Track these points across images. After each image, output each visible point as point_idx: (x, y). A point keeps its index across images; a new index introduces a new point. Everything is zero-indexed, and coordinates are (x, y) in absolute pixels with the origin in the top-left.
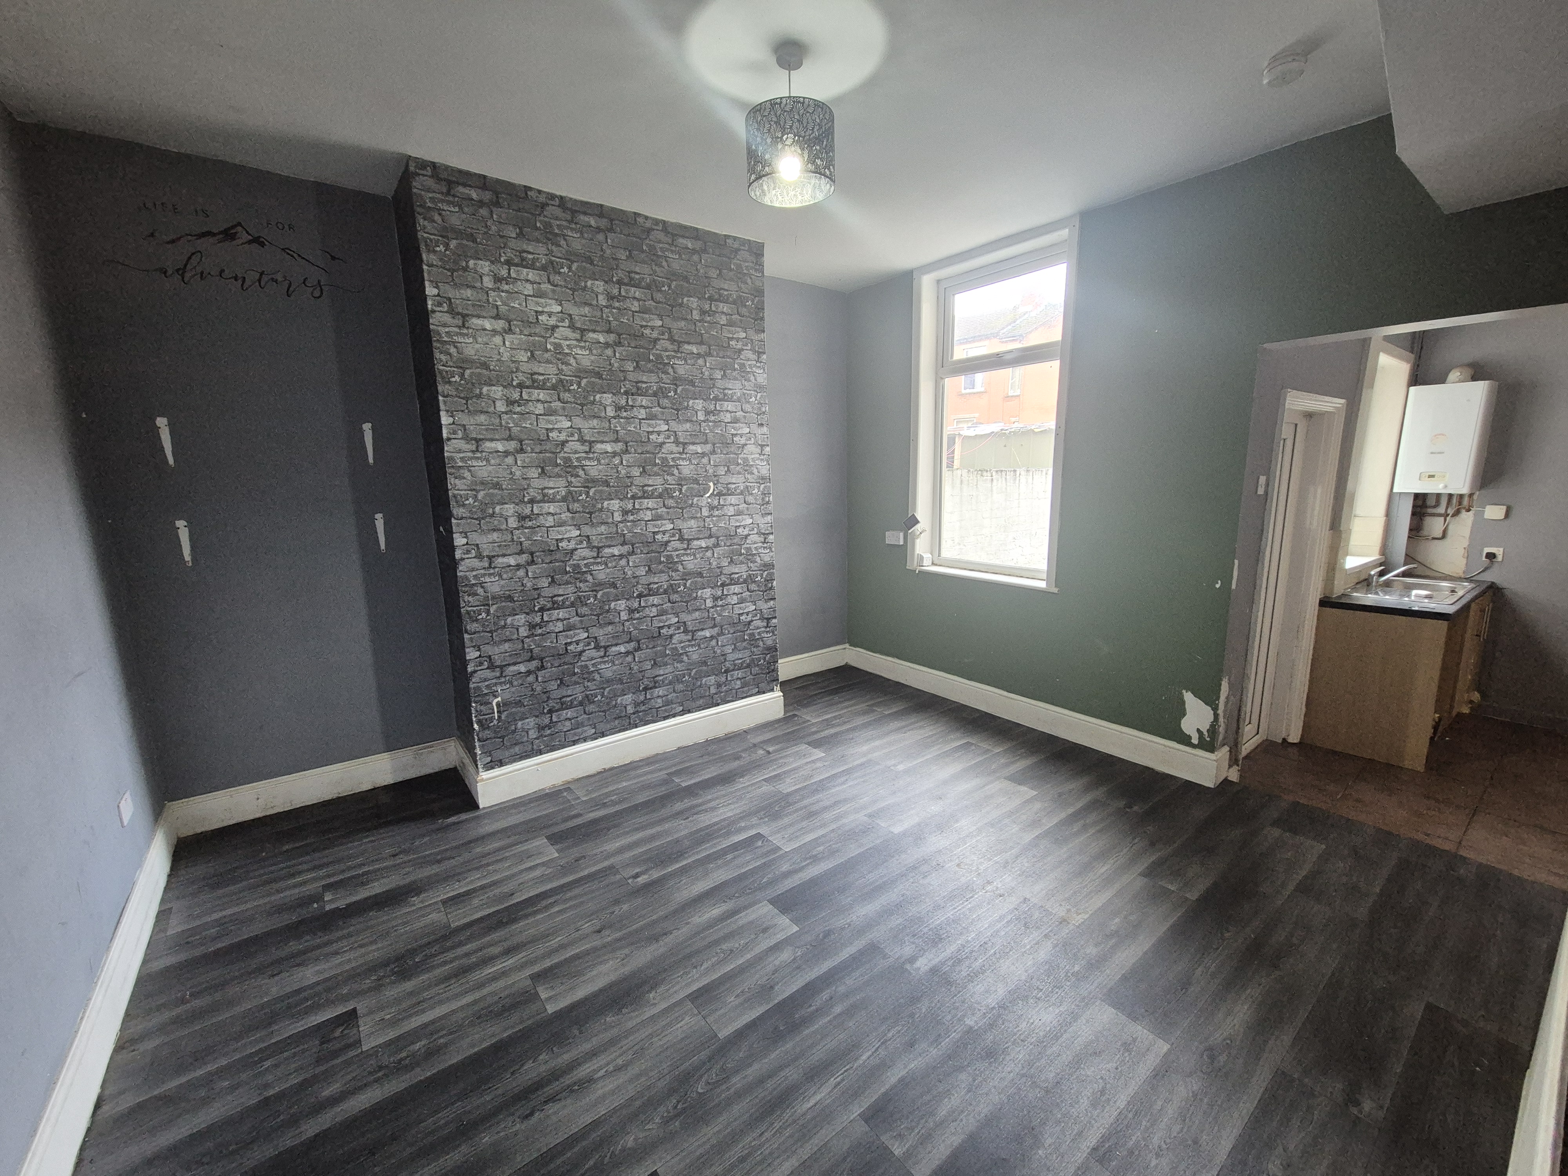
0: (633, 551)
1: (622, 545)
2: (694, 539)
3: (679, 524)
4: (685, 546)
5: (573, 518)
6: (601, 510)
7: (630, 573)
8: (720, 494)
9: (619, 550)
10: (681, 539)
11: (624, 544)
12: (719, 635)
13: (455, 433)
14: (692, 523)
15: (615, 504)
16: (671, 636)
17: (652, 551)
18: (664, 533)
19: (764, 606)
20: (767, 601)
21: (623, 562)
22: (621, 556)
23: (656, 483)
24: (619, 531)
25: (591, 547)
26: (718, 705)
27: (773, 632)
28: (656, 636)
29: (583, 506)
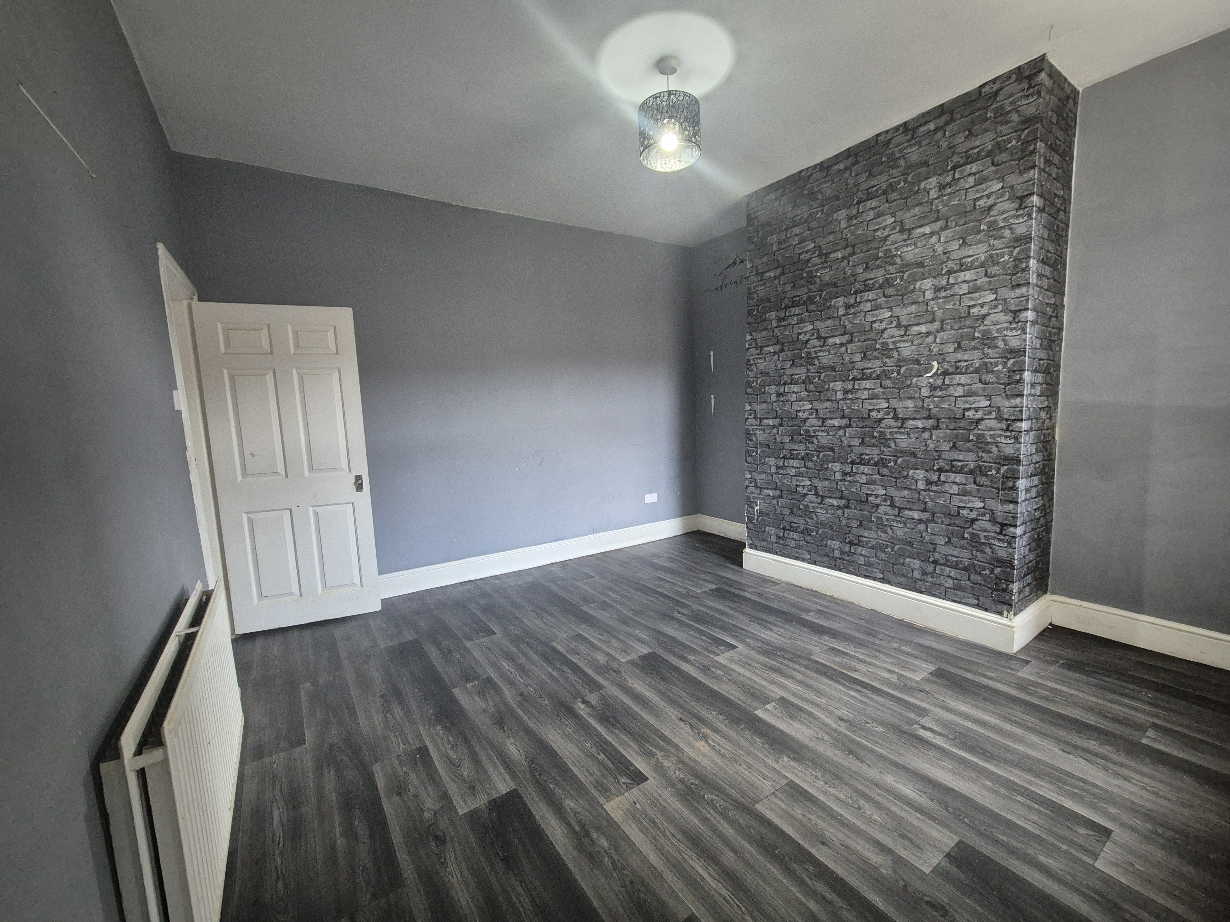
0: (850, 425)
1: (841, 418)
2: (910, 419)
3: (895, 403)
4: (900, 425)
5: (808, 396)
6: (828, 390)
7: (846, 442)
8: (945, 373)
9: (839, 423)
10: (896, 418)
11: (843, 417)
12: (929, 521)
13: (751, 345)
14: (910, 404)
15: (839, 385)
16: (877, 506)
17: (867, 426)
18: (879, 411)
19: (1000, 509)
20: (1003, 502)
21: (841, 432)
22: (840, 427)
23: (875, 366)
24: (840, 407)
25: (818, 418)
26: (922, 592)
27: (1009, 543)
28: (864, 501)
29: (816, 387)
